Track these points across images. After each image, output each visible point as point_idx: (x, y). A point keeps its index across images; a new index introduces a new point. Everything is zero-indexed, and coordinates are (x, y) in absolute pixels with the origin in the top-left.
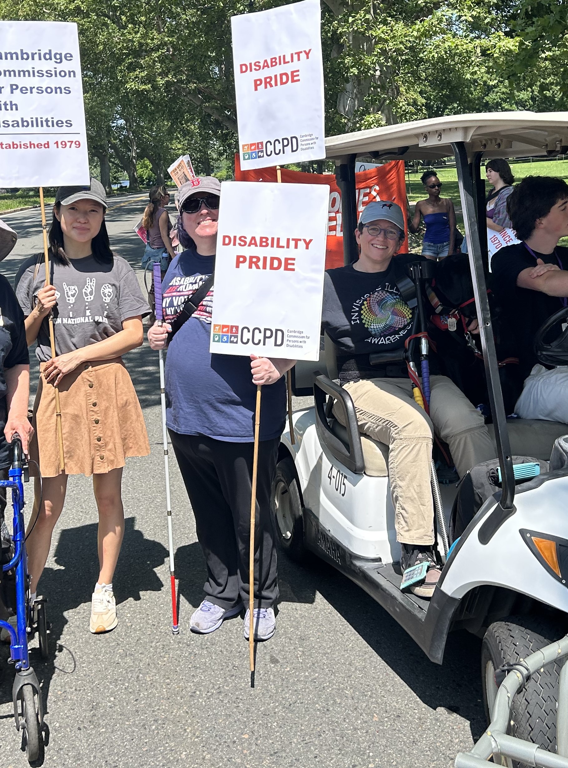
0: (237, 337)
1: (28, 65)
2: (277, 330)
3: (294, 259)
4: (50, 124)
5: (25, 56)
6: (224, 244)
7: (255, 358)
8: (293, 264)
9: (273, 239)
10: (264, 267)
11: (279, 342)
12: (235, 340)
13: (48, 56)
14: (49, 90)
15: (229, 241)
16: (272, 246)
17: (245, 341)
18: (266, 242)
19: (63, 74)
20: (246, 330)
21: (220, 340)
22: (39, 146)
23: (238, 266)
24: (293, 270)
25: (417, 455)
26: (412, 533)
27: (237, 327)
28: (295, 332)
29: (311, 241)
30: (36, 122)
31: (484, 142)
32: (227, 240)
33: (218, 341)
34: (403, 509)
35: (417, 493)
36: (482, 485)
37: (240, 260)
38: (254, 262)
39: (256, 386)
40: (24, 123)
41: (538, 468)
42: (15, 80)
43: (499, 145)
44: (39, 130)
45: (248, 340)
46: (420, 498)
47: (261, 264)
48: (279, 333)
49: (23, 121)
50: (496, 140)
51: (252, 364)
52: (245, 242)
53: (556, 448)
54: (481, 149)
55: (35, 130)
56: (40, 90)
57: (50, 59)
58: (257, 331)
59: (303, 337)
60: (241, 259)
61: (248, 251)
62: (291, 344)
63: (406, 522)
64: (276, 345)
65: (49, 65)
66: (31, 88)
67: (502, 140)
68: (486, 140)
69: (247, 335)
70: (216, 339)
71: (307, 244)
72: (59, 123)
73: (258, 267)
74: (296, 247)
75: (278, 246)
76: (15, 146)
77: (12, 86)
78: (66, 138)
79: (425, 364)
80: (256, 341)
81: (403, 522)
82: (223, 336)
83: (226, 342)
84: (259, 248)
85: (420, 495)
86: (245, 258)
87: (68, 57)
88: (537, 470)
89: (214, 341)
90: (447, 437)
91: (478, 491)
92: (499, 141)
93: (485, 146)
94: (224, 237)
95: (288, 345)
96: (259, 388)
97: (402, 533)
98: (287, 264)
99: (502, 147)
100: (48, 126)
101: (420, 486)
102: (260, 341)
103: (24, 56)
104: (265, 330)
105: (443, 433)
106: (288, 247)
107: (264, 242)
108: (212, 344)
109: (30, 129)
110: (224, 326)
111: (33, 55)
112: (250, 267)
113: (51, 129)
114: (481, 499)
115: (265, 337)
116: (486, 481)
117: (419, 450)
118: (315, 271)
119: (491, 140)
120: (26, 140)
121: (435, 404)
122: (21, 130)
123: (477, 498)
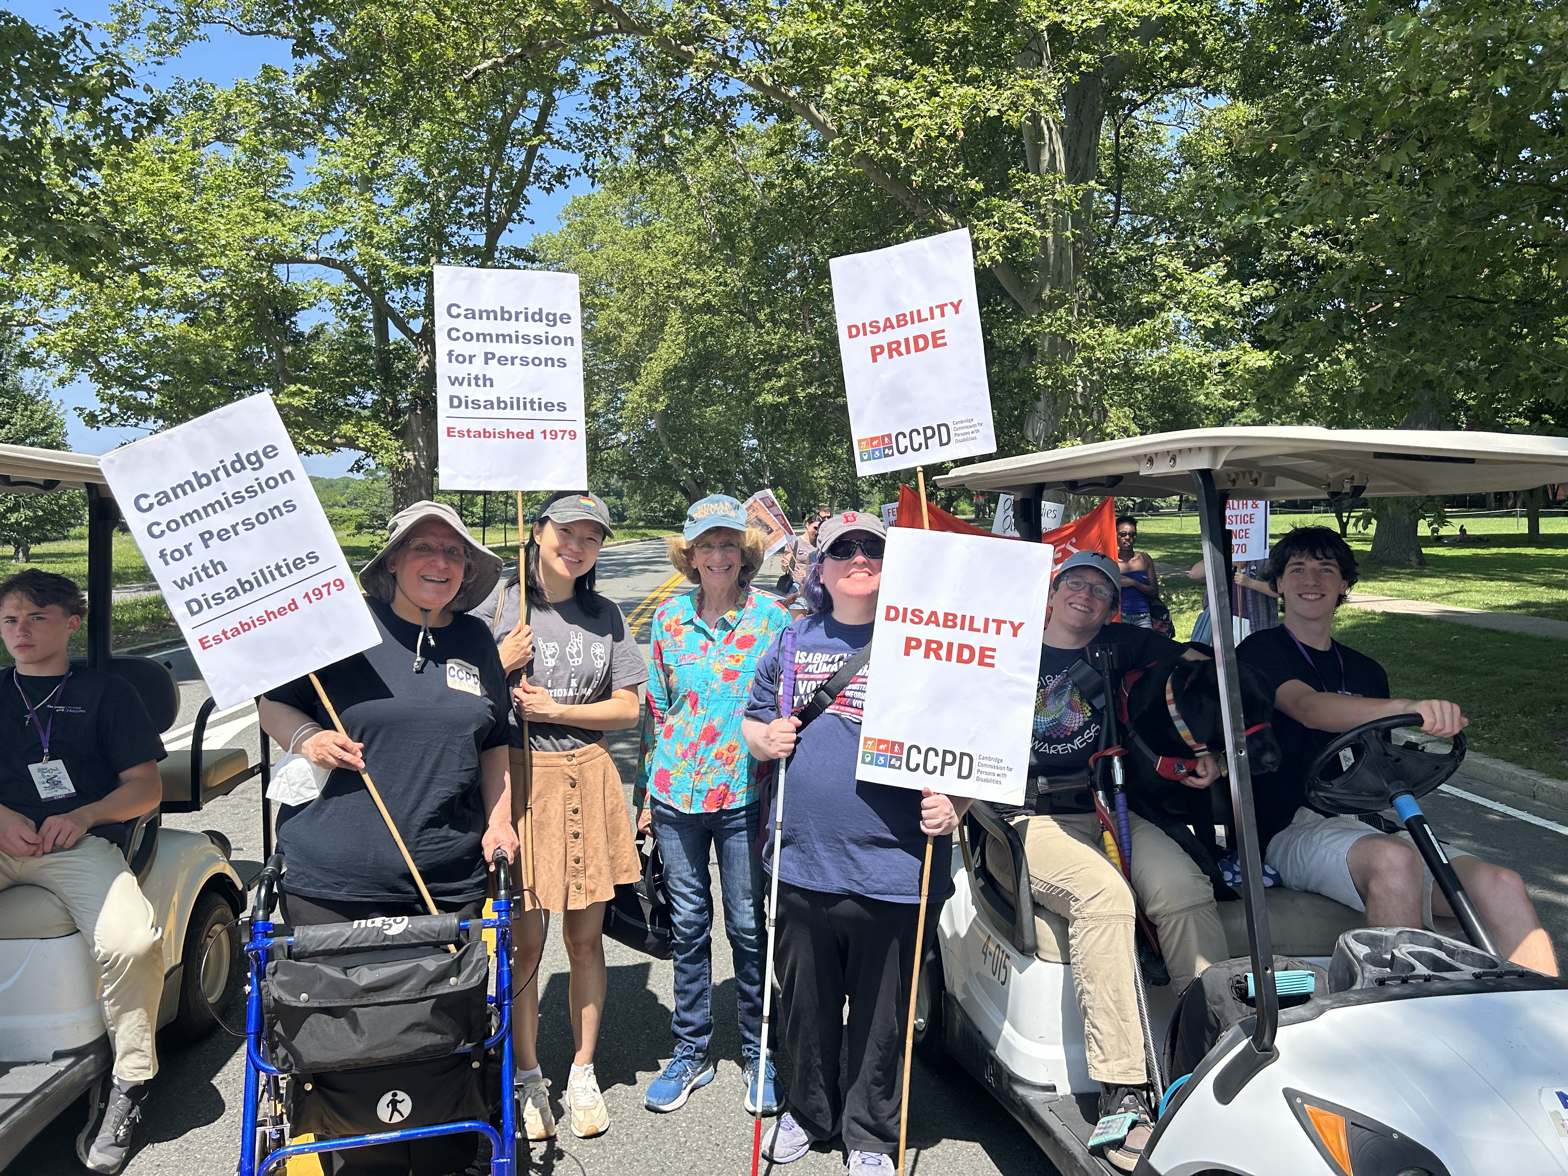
0: (900, 759)
1: (509, 328)
2: (962, 754)
3: (994, 650)
4: (536, 406)
5: (506, 316)
6: (888, 618)
7: (929, 794)
8: (992, 657)
9: (964, 617)
10: (949, 658)
11: (965, 772)
12: (898, 764)
13: (538, 316)
14: (537, 362)
15: (894, 614)
16: (962, 628)
17: (912, 766)
18: (953, 621)
19: (557, 341)
20: (914, 751)
21: (874, 762)
22: (520, 435)
23: (907, 653)
24: (992, 665)
25: (1110, 942)
26: (1111, 1064)
27: (901, 745)
28: (990, 759)
29: (1021, 624)
30: (518, 404)
31: (1233, 476)
32: (893, 614)
33: (870, 763)
34: (1095, 1027)
35: (1115, 1002)
36: (1221, 999)
37: (911, 644)
38: (932, 649)
39: (925, 836)
40: (501, 404)
41: (1311, 981)
42: (490, 347)
43: (1256, 481)
44: (521, 413)
45: (918, 765)
46: (1118, 1009)
47: (943, 653)
48: (966, 760)
49: (499, 402)
50: (1251, 473)
51: (925, 802)
52: (921, 619)
53: (1341, 950)
54: (1228, 486)
55: (515, 413)
56: (524, 361)
57: (541, 320)
58: (932, 753)
59: (1002, 768)
60: (913, 643)
61: (924, 632)
62: (984, 776)
63: (1100, 1048)
64: (960, 776)
65: (539, 328)
66: (513, 359)
67: (1260, 474)
68: (1237, 474)
69: (916, 758)
70: (868, 760)
71: (1016, 629)
72: (549, 406)
73: (939, 657)
74: (998, 632)
75: (971, 628)
76: (486, 434)
77: (486, 354)
78: (558, 426)
79: (1120, 798)
80: (930, 768)
81: (1095, 1047)
82: (878, 756)
83: (884, 765)
84: (941, 628)
85: (1120, 1005)
86: (919, 642)
87: (565, 318)
88: (1309, 985)
89: (863, 762)
90: (1155, 916)
91: (1212, 1007)
92: (1255, 476)
93: (1234, 482)
94: (889, 608)
95: (978, 779)
96: (930, 840)
97: (1096, 1065)
98: (982, 656)
99: (1261, 484)
100: (532, 409)
101: (1117, 991)
102: (935, 768)
103: (504, 315)
104: (945, 752)
105: (1150, 910)
106: (986, 630)
107: (950, 621)
108: (860, 766)
109: (508, 413)
110: (881, 742)
111: (517, 314)
112: (927, 656)
113: (537, 414)
114: (1218, 1021)
115: (944, 763)
116: (1228, 995)
117: (1113, 935)
118: (1027, 670)
119: (1244, 474)
120: (503, 426)
121: (1139, 863)
122: (496, 413)
123: (1213, 1020)
